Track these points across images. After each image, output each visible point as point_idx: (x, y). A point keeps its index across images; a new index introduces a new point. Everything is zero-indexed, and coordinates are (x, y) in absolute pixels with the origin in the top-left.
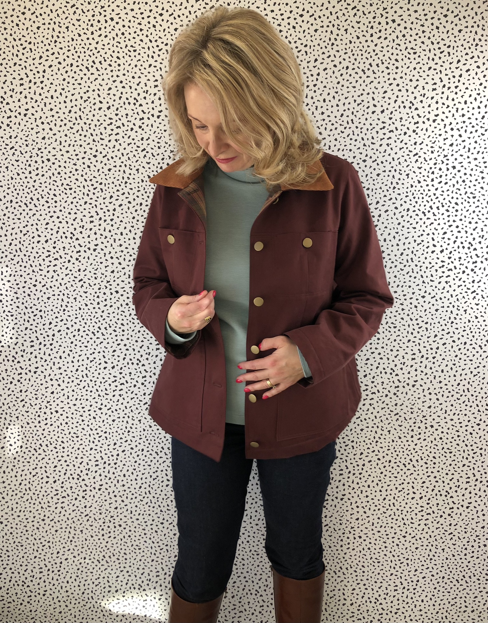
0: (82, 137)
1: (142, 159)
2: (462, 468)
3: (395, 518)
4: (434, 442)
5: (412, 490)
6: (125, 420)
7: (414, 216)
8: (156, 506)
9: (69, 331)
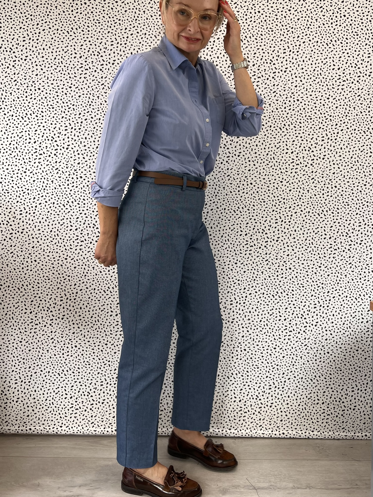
0: (63, 75)
1: (101, 90)
2: (311, 298)
3: (268, 335)
4: (292, 280)
5: (279, 314)
6: (83, 267)
7: (274, 130)
8: (103, 331)
9: (47, 204)
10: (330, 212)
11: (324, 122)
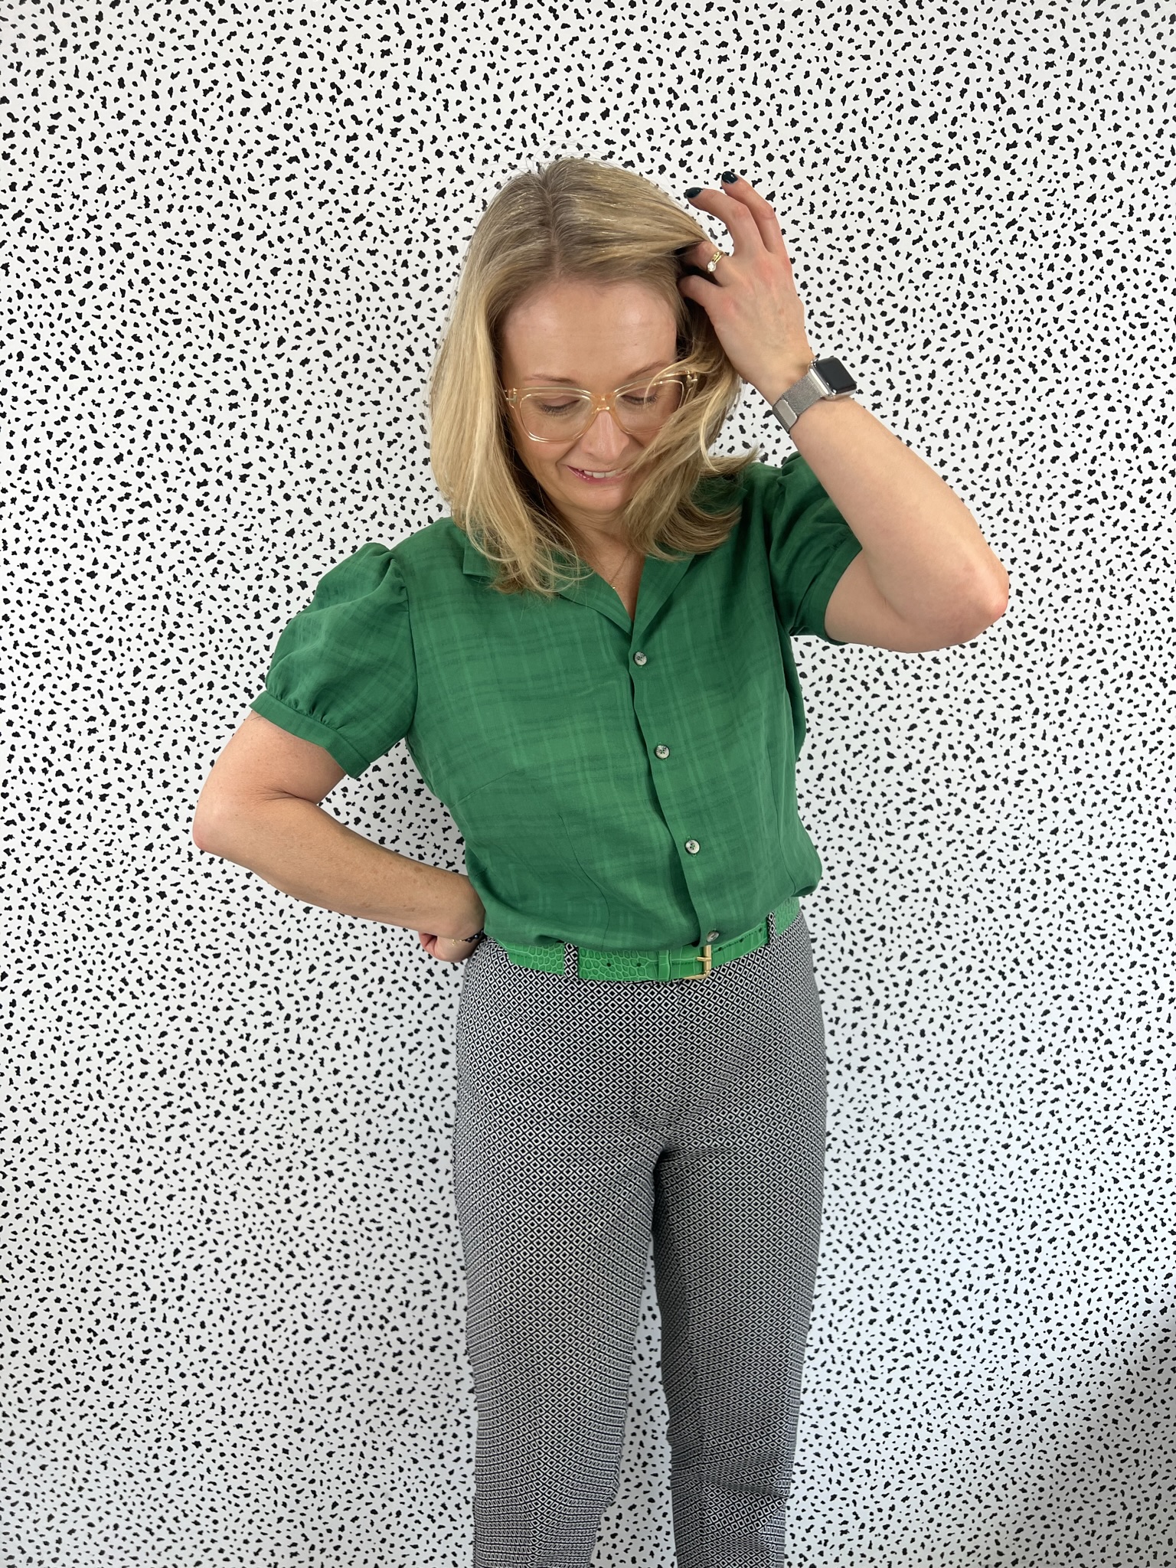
0: (58, 528)
1: (208, 579)
2: (975, 1246)
3: (835, 1368)
4: (913, 1193)
5: (868, 1304)
6: (198, 1194)
7: (843, 692)
8: (283, 1390)
9: (51, 993)
10: (1039, 965)
11: (1019, 656)
